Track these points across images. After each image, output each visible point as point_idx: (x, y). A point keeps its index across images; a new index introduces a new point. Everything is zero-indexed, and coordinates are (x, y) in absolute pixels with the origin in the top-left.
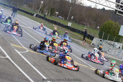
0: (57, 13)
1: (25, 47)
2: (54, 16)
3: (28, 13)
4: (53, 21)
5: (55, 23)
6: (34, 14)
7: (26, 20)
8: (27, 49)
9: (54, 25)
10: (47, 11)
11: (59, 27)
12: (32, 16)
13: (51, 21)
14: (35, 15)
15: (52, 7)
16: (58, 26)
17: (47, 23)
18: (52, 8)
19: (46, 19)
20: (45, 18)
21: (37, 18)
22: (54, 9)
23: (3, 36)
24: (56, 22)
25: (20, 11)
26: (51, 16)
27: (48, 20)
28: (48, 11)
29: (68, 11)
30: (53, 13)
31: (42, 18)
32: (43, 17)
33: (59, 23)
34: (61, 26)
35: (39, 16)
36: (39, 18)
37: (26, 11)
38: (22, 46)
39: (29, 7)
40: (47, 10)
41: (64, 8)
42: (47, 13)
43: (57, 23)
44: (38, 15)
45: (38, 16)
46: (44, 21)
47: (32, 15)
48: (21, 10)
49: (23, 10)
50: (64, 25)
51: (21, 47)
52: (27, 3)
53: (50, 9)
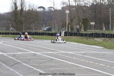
0: (93, 23)
2: (90, 29)
4: (93, 34)
5: (97, 36)
9: (96, 39)
11: (105, 40)
13: (90, 34)
14: (63, 34)
15: (83, 18)
16: (103, 39)
17: (84, 39)
18: (83, 19)
19: (81, 34)
20: (79, 34)
21: (68, 37)
22: (86, 19)
24: (97, 34)
25: (39, 35)
27: (86, 35)
28: (80, 25)
29: (108, 17)
30: (88, 26)
31: (74, 35)
32: (76, 33)
33: (103, 34)
34: (107, 37)
36: (71, 35)
41: (101, 14)
43: (99, 34)
44: (67, 32)
45: (69, 34)
46: (80, 37)
48: (39, 33)
50: (111, 35)
53: (81, 21)
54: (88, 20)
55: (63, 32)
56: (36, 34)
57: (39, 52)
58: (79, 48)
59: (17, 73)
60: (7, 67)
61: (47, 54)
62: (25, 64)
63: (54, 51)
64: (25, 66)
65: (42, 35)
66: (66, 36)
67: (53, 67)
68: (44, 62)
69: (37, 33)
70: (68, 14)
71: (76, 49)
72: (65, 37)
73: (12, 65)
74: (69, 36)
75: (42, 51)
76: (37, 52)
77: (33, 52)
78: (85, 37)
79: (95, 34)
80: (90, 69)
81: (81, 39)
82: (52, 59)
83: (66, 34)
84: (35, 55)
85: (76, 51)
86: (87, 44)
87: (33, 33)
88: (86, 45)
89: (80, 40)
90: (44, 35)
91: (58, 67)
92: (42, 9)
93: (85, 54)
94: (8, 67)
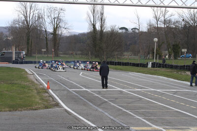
0: (184, 50)
1: (157, 125)
3: (137, 65)
4: (184, 66)
6: (147, 64)
7: (139, 78)
8: (161, 129)
10: (167, 52)
12: (146, 69)
13: (181, 66)
14: (150, 65)
15: (173, 43)
17: (175, 72)
18: (174, 45)
20: (169, 66)
21: (155, 69)
22: (177, 45)
23: (112, 118)
24: (189, 66)
25: (123, 65)
26: (175, 58)
27: (176, 67)
28: (169, 52)
30: (179, 53)
31: (163, 67)
32: (166, 65)
35: (157, 64)
36: (159, 67)
37: (132, 62)
38: (151, 126)
39: (135, 55)
40: (166, 50)
41: (195, 39)
42: (167, 57)
44: (155, 63)
45: (157, 66)
46: (169, 70)
47: (145, 66)
48: (123, 63)
49: (128, 63)
51: (149, 128)
52: (129, 48)
53: (170, 48)
54: (180, 46)
55: (151, 63)
56: (119, 64)
57: (125, 89)
58: (168, 84)
59: (107, 114)
60: (94, 106)
61: (134, 92)
62: (112, 104)
63: (141, 88)
64: (113, 106)
65: (126, 65)
66: (154, 67)
67: (142, 108)
68: (132, 102)
69: (121, 63)
70: (157, 42)
71: (166, 86)
72: (153, 69)
73: (100, 105)
74: (156, 67)
75: (128, 88)
76: (123, 89)
77: (120, 89)
78: (175, 70)
79: (187, 66)
80: (180, 112)
81: (171, 72)
82: (141, 99)
83: (153, 65)
84: (121, 92)
85: (166, 89)
86: (177, 79)
87: (116, 63)
88: (176, 81)
89: (170, 74)
90: (128, 65)
91: (148, 109)
92: (124, 31)
93: (175, 93)
94: (96, 107)
